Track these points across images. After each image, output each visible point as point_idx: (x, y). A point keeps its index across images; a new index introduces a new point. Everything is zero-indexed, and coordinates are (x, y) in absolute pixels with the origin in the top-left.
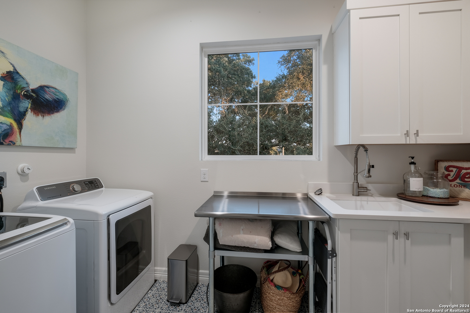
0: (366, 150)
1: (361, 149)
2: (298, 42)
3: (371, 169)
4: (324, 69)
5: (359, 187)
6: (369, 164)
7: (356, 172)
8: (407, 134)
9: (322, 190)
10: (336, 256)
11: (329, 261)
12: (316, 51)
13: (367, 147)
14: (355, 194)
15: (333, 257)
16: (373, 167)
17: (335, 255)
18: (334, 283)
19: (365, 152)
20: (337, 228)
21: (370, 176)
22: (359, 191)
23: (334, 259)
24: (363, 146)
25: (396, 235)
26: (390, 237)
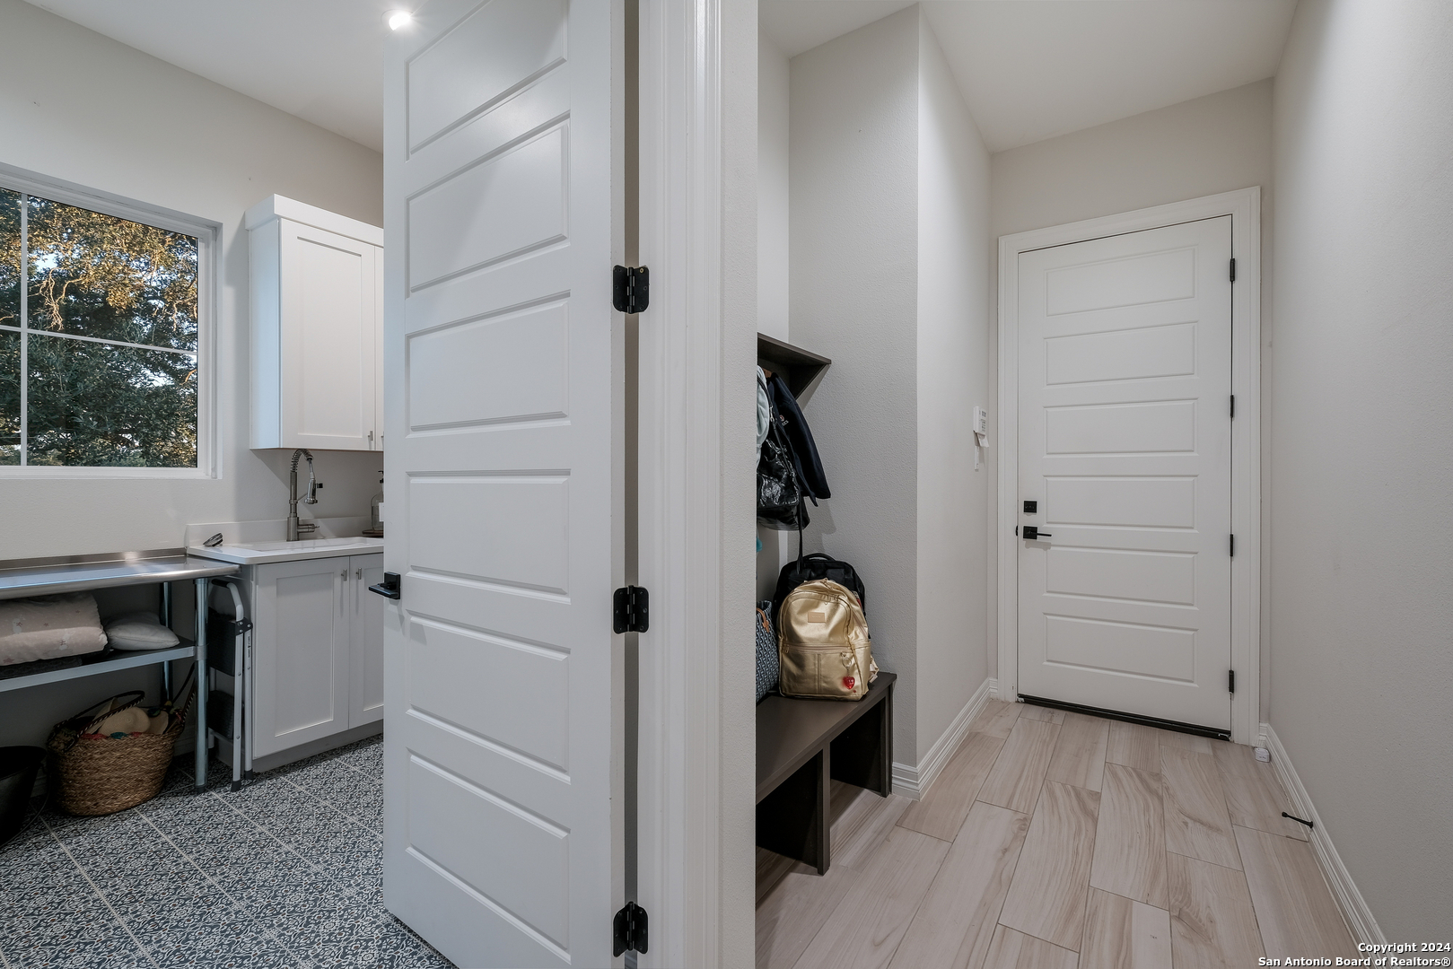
0: (310, 460)
1: (303, 457)
2: (156, 213)
3: (318, 490)
4: (227, 295)
5: (298, 525)
6: (314, 481)
7: (294, 497)
8: (371, 437)
9: (221, 536)
10: (251, 628)
11: (239, 639)
12: (207, 246)
13: (311, 453)
14: (292, 536)
15: (245, 629)
16: (321, 486)
17: (249, 626)
18: (247, 673)
19: (308, 462)
20: (253, 583)
21: (315, 502)
22: (298, 533)
23: (248, 634)
24: (305, 451)
25: (344, 576)
26: (338, 581)
